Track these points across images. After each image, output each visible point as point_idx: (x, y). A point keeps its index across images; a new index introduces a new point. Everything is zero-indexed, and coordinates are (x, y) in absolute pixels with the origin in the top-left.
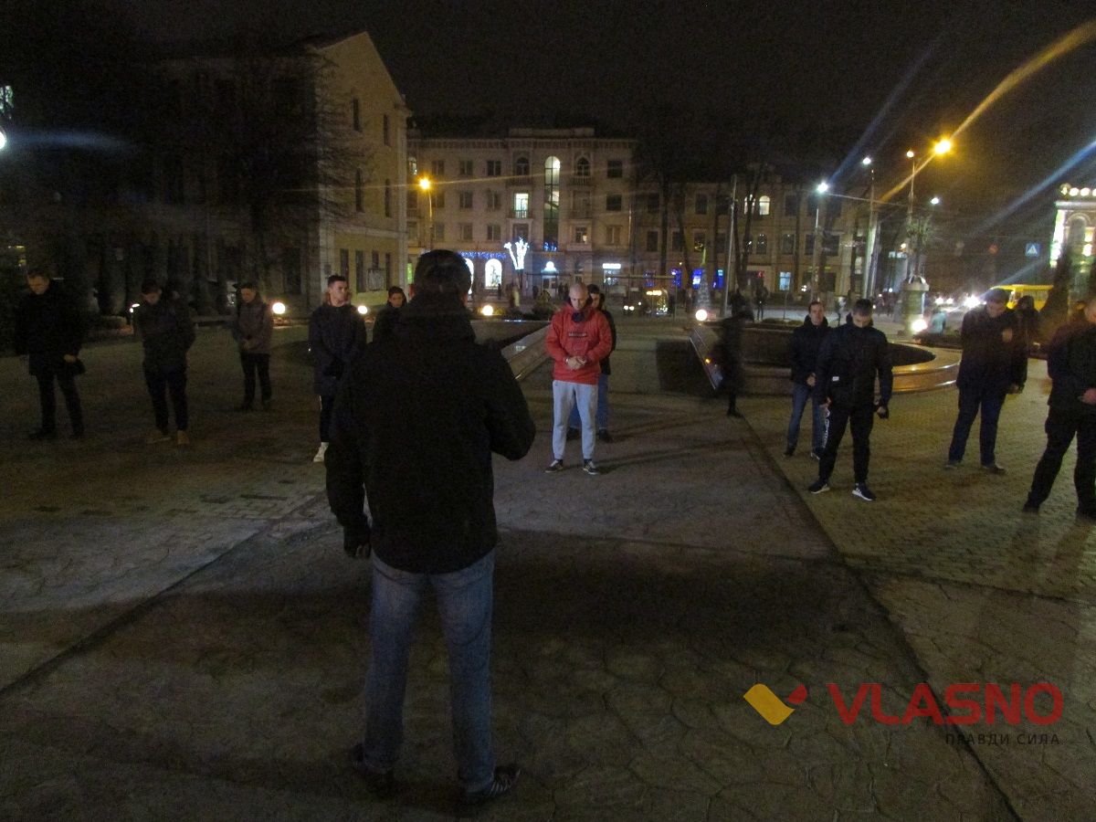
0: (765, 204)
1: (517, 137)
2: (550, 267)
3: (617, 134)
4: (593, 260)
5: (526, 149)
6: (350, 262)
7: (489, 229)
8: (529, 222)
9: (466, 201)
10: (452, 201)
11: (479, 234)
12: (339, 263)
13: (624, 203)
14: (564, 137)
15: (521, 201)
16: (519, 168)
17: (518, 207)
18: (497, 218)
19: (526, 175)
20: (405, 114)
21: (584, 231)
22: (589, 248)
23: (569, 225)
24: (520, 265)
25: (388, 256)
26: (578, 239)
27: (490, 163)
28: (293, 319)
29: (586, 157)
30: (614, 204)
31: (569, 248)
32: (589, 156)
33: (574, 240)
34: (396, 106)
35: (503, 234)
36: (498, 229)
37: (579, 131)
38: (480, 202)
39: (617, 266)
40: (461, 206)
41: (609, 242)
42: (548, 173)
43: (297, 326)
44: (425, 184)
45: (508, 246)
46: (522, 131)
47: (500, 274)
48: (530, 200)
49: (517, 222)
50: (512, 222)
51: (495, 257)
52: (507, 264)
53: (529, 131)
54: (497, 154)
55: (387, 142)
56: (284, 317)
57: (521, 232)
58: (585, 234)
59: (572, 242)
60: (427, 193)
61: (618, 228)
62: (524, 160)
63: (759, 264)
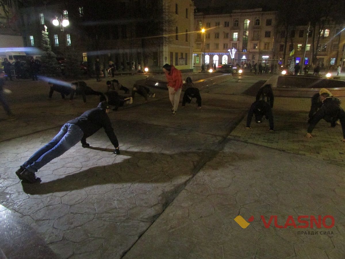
0: (327, 32)
1: (235, 13)
2: (244, 57)
3: (270, 10)
4: (259, 54)
5: (238, 17)
6: (173, 56)
7: (224, 45)
8: (238, 42)
9: (217, 36)
10: (212, 36)
11: (221, 46)
12: (170, 56)
13: (272, 34)
14: (251, 12)
15: (235, 35)
16: (235, 24)
17: (234, 37)
18: (227, 41)
19: (237, 26)
20: (193, 8)
21: (256, 45)
22: (258, 51)
23: (251, 43)
24: (233, 57)
25: (186, 54)
26: (254, 48)
27: (226, 22)
28: (150, 73)
29: (259, 19)
30: (268, 35)
31: (251, 51)
32: (260, 18)
33: (253, 48)
34: (191, 5)
35: (229, 47)
36: (227, 45)
37: (256, 10)
38: (221, 36)
39: (267, 57)
40: (215, 38)
41: (265, 49)
42: (245, 25)
43: (151, 75)
44: (203, 31)
45: (229, 50)
46: (236, 11)
47: (227, 60)
48: (238, 35)
49: (233, 42)
50: (232, 42)
51: (225, 54)
52: (229, 56)
53: (239, 11)
54: (228, 19)
55: (187, 17)
56: (148, 72)
57: (235, 46)
58: (257, 46)
59: (252, 49)
60: (204, 34)
61: (269, 43)
62: (237, 21)
63: (322, 55)
